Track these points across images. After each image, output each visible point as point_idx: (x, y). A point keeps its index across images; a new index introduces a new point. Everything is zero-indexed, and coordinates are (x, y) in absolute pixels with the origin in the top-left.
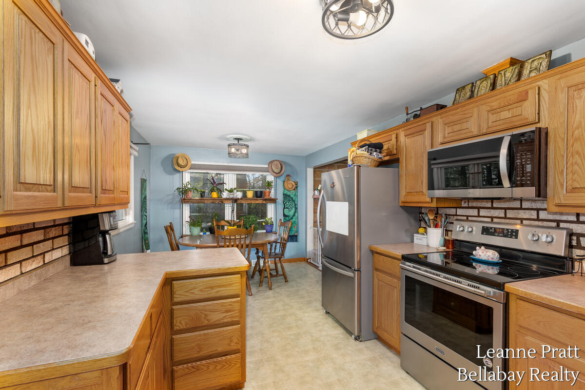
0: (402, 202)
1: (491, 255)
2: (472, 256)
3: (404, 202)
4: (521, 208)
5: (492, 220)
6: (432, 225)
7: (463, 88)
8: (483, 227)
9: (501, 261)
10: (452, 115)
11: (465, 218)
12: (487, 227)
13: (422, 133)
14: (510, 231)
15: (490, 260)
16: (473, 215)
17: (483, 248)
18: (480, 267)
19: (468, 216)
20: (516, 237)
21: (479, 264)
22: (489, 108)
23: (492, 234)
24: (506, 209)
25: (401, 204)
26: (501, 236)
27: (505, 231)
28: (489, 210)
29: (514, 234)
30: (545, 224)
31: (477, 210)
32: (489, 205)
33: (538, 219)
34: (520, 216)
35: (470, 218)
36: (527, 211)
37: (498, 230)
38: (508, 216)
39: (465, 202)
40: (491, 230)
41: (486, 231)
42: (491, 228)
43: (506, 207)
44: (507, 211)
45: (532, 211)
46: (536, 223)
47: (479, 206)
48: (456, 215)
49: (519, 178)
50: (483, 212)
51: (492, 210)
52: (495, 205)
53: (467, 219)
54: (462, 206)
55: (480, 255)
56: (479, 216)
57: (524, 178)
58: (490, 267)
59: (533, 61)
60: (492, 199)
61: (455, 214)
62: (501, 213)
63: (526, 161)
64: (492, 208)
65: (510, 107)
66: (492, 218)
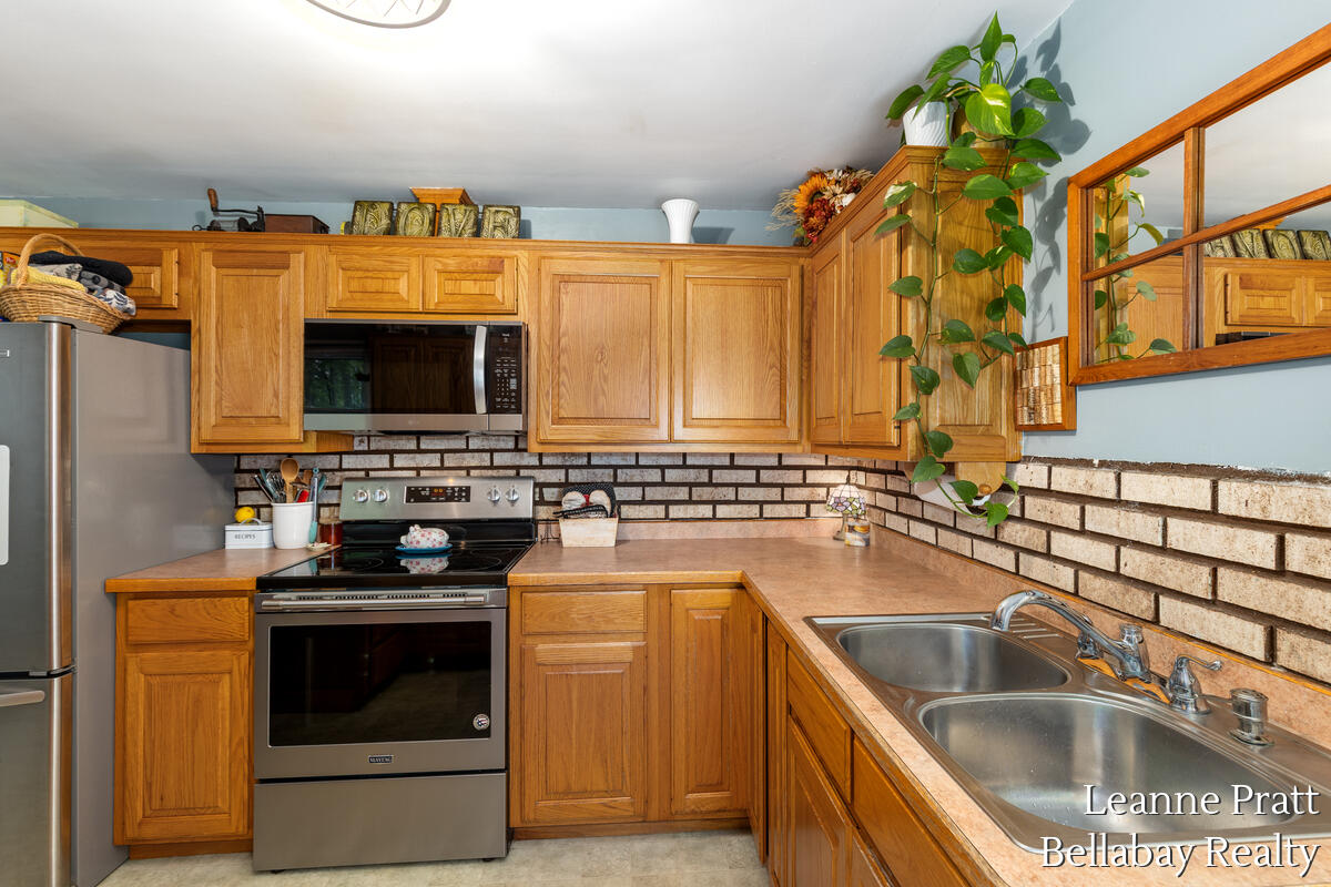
0: (201, 444)
1: (437, 538)
2: (398, 548)
3: (208, 444)
4: (467, 450)
5: (418, 474)
6: (290, 496)
7: (372, 204)
8: (409, 488)
9: (450, 545)
10: (362, 255)
11: (362, 474)
12: (416, 488)
13: (275, 272)
14: (456, 489)
15: (437, 546)
16: (380, 466)
17: (417, 526)
18: (418, 564)
19: (367, 471)
20: (468, 500)
21: (415, 560)
22: (439, 267)
23: (427, 499)
24: (442, 452)
25: (195, 449)
26: (442, 501)
27: (449, 491)
28: (411, 455)
29: (463, 494)
30: (502, 473)
31: (387, 456)
32: (412, 445)
33: (492, 467)
34: (465, 464)
35: (372, 474)
36: (476, 454)
37: (436, 491)
38: (447, 464)
39: (361, 441)
40: (423, 493)
41: (415, 495)
42: (424, 489)
43: (443, 448)
44: (446, 455)
45: (484, 454)
46: (490, 473)
47: (392, 447)
48: (340, 469)
49: (499, 400)
50: (400, 461)
51: (418, 455)
52: (423, 447)
53: (367, 475)
54: (356, 448)
55: (418, 542)
56: (392, 468)
57: (506, 400)
58: (437, 559)
59: (497, 212)
60: (418, 434)
61: (337, 467)
62: (434, 460)
63: (509, 373)
64: (419, 451)
65: (475, 276)
66: (418, 470)
